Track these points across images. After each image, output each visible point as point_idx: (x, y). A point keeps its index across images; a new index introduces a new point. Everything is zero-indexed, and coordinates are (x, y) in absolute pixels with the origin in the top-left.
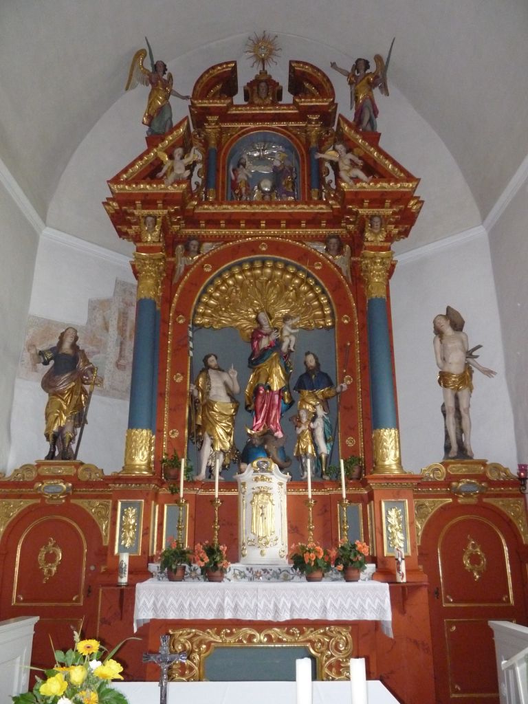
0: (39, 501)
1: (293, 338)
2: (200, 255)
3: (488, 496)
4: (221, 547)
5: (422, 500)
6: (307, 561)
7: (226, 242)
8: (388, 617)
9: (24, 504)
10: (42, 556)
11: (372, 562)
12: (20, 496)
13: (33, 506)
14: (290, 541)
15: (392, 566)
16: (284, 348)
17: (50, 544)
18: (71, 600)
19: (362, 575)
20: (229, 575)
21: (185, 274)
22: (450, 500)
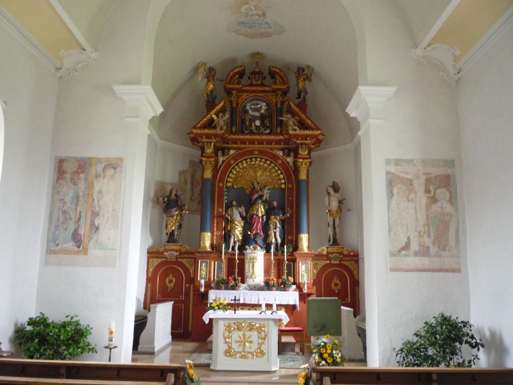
0: (165, 259)
1: (268, 195)
2: (228, 156)
3: (343, 261)
4: (239, 278)
5: (317, 262)
6: (270, 284)
7: (240, 150)
8: (297, 303)
9: (160, 260)
10: (167, 281)
11: (295, 284)
12: (158, 257)
13: (164, 261)
14: (265, 276)
15: (302, 286)
16: (264, 198)
17: (170, 276)
18: (179, 298)
19: (291, 289)
20: (241, 288)
21: (222, 164)
22: (328, 262)
